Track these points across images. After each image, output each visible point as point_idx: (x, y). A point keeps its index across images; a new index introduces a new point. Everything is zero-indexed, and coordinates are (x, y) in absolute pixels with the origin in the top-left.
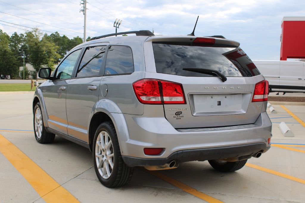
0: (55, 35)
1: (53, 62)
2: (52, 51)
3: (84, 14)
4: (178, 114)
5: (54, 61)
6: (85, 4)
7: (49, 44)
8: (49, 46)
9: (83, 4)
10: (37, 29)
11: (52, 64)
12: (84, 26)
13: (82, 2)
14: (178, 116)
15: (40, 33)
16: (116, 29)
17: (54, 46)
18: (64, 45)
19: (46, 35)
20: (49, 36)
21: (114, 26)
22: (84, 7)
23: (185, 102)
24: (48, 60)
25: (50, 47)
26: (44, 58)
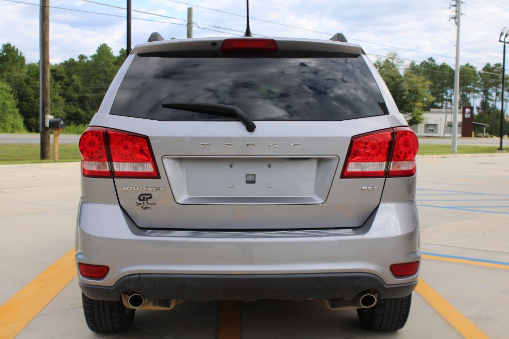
0: (427, 63)
1: (421, 109)
2: (420, 89)
3: (457, 24)
4: (144, 198)
5: (423, 107)
6: (459, 6)
7: (415, 78)
8: (415, 81)
9: (455, 6)
10: (395, 55)
11: (420, 112)
12: (455, 44)
13: (454, 3)
14: (145, 202)
15: (399, 61)
16: (505, 46)
17: (423, 81)
18: (443, 79)
19: (413, 64)
20: (418, 66)
21: (500, 41)
22: (456, 11)
23: (156, 175)
24: (413, 106)
25: (416, 83)
26: (407, 103)
